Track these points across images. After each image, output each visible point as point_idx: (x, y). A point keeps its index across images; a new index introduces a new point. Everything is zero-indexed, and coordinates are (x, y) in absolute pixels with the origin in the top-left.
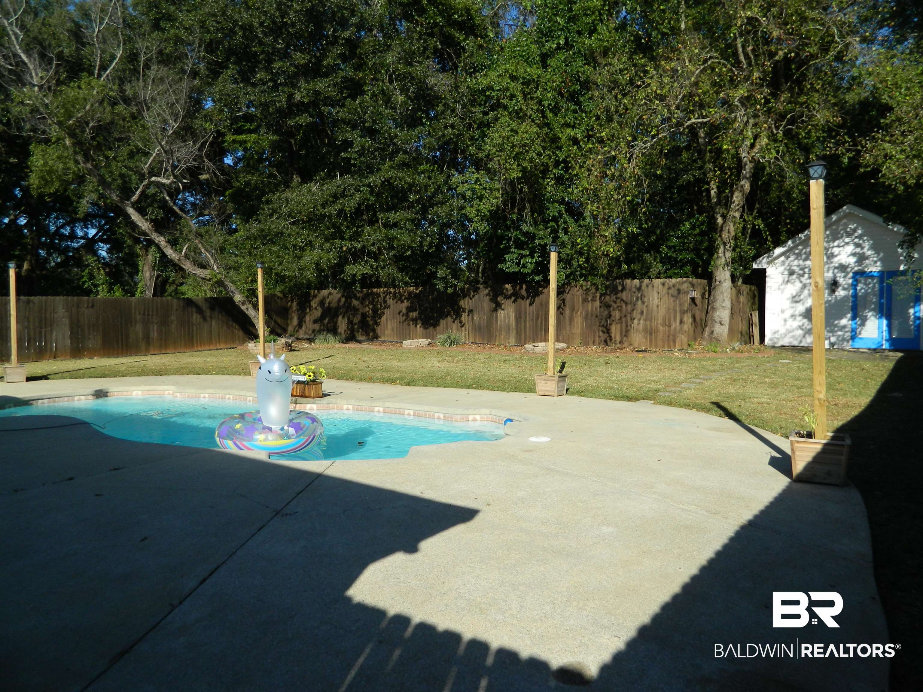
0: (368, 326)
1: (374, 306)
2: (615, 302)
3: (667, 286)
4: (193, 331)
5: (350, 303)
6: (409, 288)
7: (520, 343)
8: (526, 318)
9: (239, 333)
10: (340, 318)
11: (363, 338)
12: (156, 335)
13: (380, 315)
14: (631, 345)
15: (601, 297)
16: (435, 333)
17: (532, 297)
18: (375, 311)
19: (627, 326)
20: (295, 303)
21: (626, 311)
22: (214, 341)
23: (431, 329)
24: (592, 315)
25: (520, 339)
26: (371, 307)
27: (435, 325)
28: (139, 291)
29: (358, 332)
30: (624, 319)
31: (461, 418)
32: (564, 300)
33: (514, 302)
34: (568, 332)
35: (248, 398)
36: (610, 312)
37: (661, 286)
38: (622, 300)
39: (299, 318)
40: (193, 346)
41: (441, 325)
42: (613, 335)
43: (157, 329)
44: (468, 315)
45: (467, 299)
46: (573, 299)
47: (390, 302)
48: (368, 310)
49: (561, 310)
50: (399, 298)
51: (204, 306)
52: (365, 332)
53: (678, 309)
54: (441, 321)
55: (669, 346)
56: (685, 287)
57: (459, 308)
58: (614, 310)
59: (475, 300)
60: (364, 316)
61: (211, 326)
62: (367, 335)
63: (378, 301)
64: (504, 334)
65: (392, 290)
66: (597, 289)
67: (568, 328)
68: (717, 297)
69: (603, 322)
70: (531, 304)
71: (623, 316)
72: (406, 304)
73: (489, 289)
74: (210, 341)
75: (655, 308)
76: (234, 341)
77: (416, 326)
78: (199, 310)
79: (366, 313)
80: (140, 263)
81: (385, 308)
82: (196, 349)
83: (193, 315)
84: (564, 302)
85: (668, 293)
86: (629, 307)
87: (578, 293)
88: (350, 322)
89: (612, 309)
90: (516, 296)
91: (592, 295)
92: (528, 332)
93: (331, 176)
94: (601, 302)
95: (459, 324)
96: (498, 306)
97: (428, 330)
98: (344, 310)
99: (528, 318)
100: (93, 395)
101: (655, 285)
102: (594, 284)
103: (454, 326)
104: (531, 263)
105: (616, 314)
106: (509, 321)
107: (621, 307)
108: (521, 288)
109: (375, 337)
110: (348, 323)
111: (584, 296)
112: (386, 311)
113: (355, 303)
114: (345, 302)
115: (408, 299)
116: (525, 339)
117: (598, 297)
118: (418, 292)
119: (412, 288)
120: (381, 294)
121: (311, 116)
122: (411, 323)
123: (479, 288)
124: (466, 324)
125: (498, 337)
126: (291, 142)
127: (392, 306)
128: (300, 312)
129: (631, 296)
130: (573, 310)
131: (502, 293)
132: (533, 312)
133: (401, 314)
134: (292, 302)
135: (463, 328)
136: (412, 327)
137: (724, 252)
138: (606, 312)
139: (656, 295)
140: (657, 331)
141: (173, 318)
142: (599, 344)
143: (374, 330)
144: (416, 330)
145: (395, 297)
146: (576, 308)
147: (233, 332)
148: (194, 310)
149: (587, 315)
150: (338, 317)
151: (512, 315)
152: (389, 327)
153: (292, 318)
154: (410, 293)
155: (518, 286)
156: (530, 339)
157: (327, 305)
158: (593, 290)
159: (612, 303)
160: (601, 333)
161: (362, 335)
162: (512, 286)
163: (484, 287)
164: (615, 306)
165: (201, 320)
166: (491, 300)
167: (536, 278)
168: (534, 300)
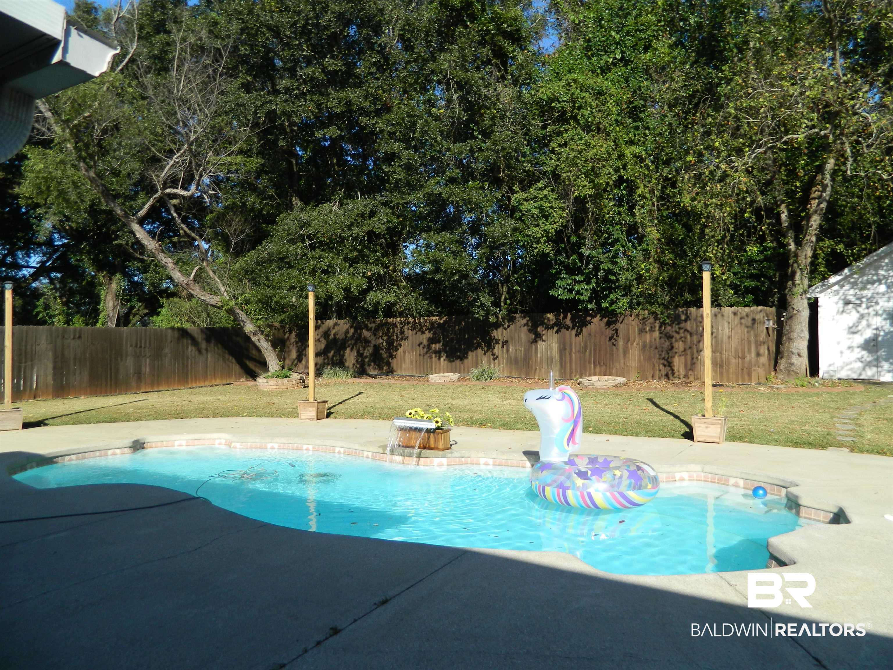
0: (381, 359)
1: (389, 337)
2: (678, 333)
3: (739, 316)
4: (187, 366)
5: (360, 335)
6: (431, 318)
7: (565, 377)
8: (571, 349)
9: (236, 368)
10: (348, 350)
11: (376, 372)
12: (148, 369)
13: (396, 347)
14: (698, 379)
15: (660, 327)
16: (462, 366)
17: (578, 327)
18: (390, 343)
19: (693, 359)
20: (293, 335)
21: (692, 341)
22: (209, 377)
23: (458, 362)
24: (651, 347)
25: (565, 373)
26: (385, 338)
27: (463, 357)
28: (100, 322)
29: (369, 365)
30: (689, 352)
31: (667, 478)
32: (617, 331)
33: (557, 332)
34: (622, 365)
35: (337, 450)
36: (671, 343)
37: (732, 315)
38: (686, 330)
39: (298, 351)
40: (187, 382)
41: (470, 357)
42: (676, 368)
43: (149, 364)
44: (503, 347)
45: (500, 330)
46: (628, 330)
47: (409, 333)
48: (382, 342)
49: (613, 341)
50: (419, 328)
51: (200, 337)
52: (378, 366)
53: (753, 339)
54: (470, 353)
55: (743, 380)
56: (760, 317)
57: (491, 339)
58: (676, 341)
59: (511, 331)
60: (377, 348)
61: (207, 360)
62: (381, 368)
63: (394, 332)
64: (545, 366)
65: (411, 320)
66: (656, 318)
67: (622, 361)
68: (794, 327)
69: (664, 354)
70: (577, 335)
71: (687, 347)
72: (428, 335)
73: (528, 318)
74: (205, 377)
75: (725, 339)
76: (229, 376)
77: (439, 359)
78: (194, 342)
79: (379, 345)
80: (102, 292)
81: (402, 339)
82: (190, 386)
83: (187, 348)
84: (617, 333)
85: (741, 324)
86: (695, 338)
87: (633, 323)
88: (360, 355)
89: (674, 340)
90: (559, 326)
91: (649, 325)
92: (574, 365)
93: (350, 195)
94: (661, 333)
95: (492, 357)
96: (538, 337)
97: (454, 363)
98: (353, 342)
99: (573, 350)
100: (130, 447)
101: (725, 314)
102: (653, 313)
103: (485, 359)
104: (587, 290)
105: (680, 346)
106: (551, 353)
107: (685, 338)
108: (565, 317)
109: (390, 371)
110: (358, 355)
111: (641, 326)
112: (402, 343)
113: (366, 334)
114: (354, 334)
115: (430, 330)
116: (571, 373)
117: (657, 328)
118: (442, 322)
119: (434, 318)
120: (398, 325)
121: (339, 128)
122: (434, 355)
123: (515, 318)
124: (500, 356)
125: (538, 371)
126: (292, 162)
127: (410, 337)
128: (300, 344)
129: (697, 326)
130: (627, 340)
131: (542, 323)
132: (580, 344)
133: (422, 346)
134: (290, 333)
135: (497, 361)
136: (435, 359)
137: (802, 279)
138: (667, 343)
139: (726, 325)
140: (729, 363)
141: (167, 350)
142: (660, 378)
143: (388, 364)
144: (440, 364)
145: (414, 327)
146: (632, 339)
147: (229, 366)
148: (189, 342)
149: (644, 346)
150: (346, 349)
151: (555, 347)
152: (407, 360)
153: (289, 351)
154: (432, 324)
155: (562, 316)
156: (576, 372)
157: (332, 337)
158: (652, 320)
159: (674, 334)
160: (661, 366)
161: (375, 369)
162: (555, 316)
163: (521, 317)
164: (678, 336)
165: (197, 353)
166: (530, 331)
167: (590, 306)
168: (581, 330)
